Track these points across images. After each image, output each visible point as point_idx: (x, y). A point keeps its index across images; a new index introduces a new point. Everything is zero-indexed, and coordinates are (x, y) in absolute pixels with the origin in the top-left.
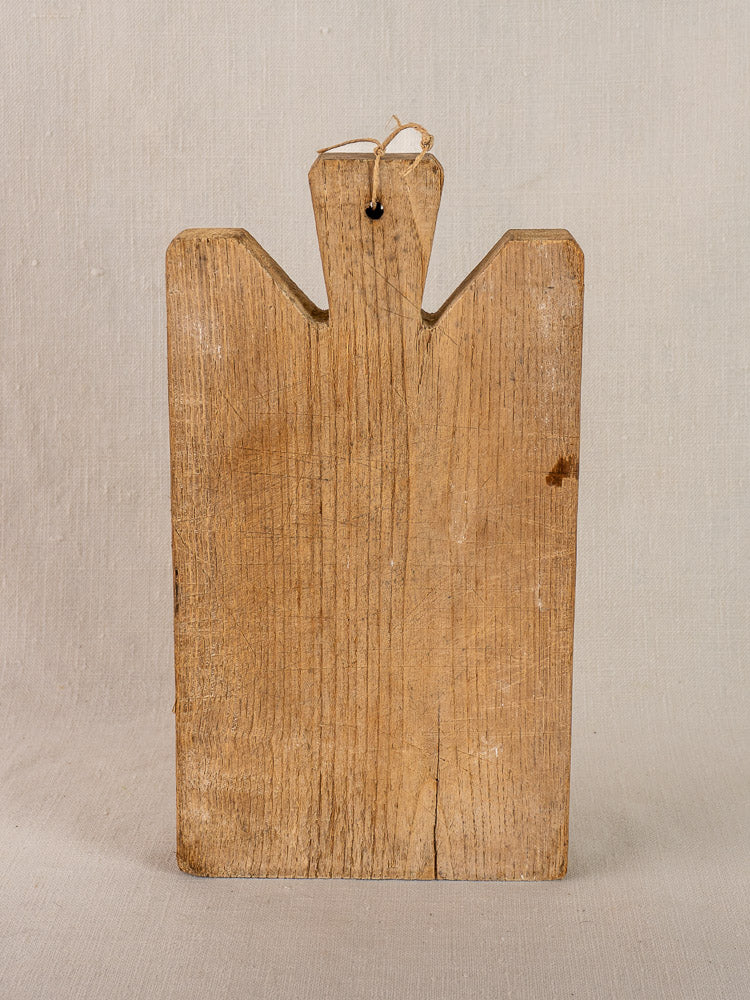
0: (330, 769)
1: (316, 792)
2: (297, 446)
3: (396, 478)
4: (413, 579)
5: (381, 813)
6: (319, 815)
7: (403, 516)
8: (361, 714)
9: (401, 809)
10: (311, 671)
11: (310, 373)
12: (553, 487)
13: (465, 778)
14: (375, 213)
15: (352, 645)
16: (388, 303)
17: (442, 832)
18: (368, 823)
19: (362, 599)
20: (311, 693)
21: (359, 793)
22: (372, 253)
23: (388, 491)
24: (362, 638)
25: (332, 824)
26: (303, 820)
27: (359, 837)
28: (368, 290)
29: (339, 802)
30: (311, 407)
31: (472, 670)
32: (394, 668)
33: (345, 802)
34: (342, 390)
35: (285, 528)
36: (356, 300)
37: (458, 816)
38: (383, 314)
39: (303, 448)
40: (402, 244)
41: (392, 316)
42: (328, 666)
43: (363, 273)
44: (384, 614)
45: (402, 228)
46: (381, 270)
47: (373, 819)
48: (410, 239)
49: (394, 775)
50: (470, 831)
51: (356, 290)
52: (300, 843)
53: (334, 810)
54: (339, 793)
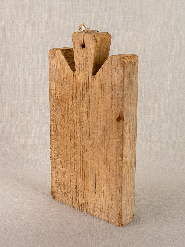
0: (76, 182)
1: (74, 187)
2: (70, 102)
3: (88, 113)
4: (91, 139)
5: (85, 196)
6: (74, 193)
7: (89, 123)
8: (82, 170)
9: (89, 197)
10: (73, 157)
11: (72, 84)
12: (118, 122)
13: (101, 193)
14: (83, 46)
15: (80, 153)
16: (86, 69)
17: (96, 205)
18: (83, 198)
19: (82, 142)
20: (73, 162)
21: (81, 190)
22: (83, 56)
23: (86, 116)
24: (82, 151)
25: (76, 195)
26: (71, 193)
27: (81, 201)
28: (82, 65)
29: (78, 191)
30: (72, 92)
31: (102, 166)
32: (87, 161)
33: (79, 191)
34: (78, 89)
35: (68, 121)
36: (80, 68)
37: (99, 202)
38: (85, 71)
39: (71, 102)
40: (88, 54)
41: (86, 72)
42: (76, 157)
43: (81, 61)
44: (86, 147)
45: (88, 50)
46: (85, 61)
47: (84, 197)
48: (90, 53)
49: (87, 187)
50: (101, 207)
51: (80, 65)
52: (71, 198)
53: (77, 193)
54: (78, 188)
